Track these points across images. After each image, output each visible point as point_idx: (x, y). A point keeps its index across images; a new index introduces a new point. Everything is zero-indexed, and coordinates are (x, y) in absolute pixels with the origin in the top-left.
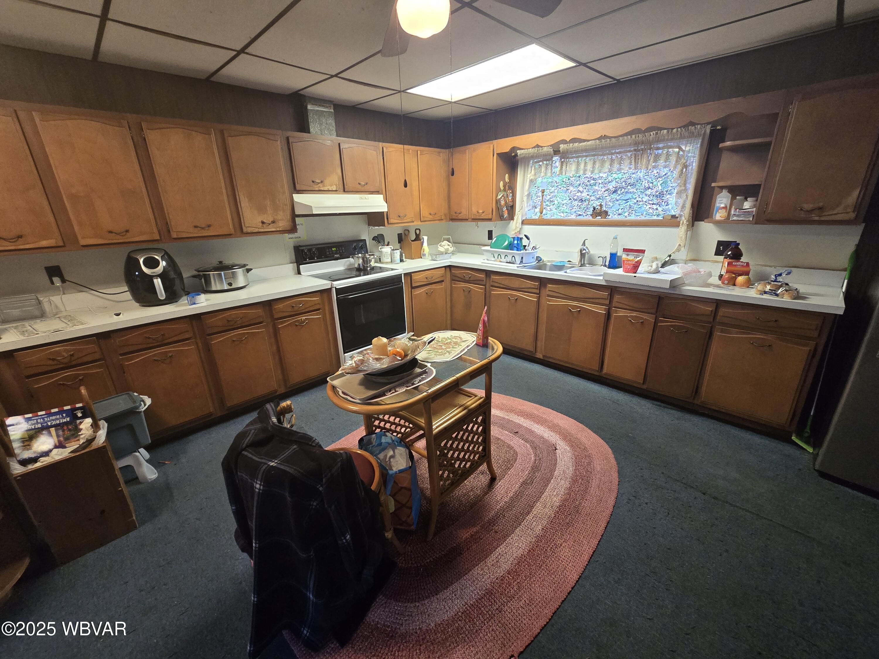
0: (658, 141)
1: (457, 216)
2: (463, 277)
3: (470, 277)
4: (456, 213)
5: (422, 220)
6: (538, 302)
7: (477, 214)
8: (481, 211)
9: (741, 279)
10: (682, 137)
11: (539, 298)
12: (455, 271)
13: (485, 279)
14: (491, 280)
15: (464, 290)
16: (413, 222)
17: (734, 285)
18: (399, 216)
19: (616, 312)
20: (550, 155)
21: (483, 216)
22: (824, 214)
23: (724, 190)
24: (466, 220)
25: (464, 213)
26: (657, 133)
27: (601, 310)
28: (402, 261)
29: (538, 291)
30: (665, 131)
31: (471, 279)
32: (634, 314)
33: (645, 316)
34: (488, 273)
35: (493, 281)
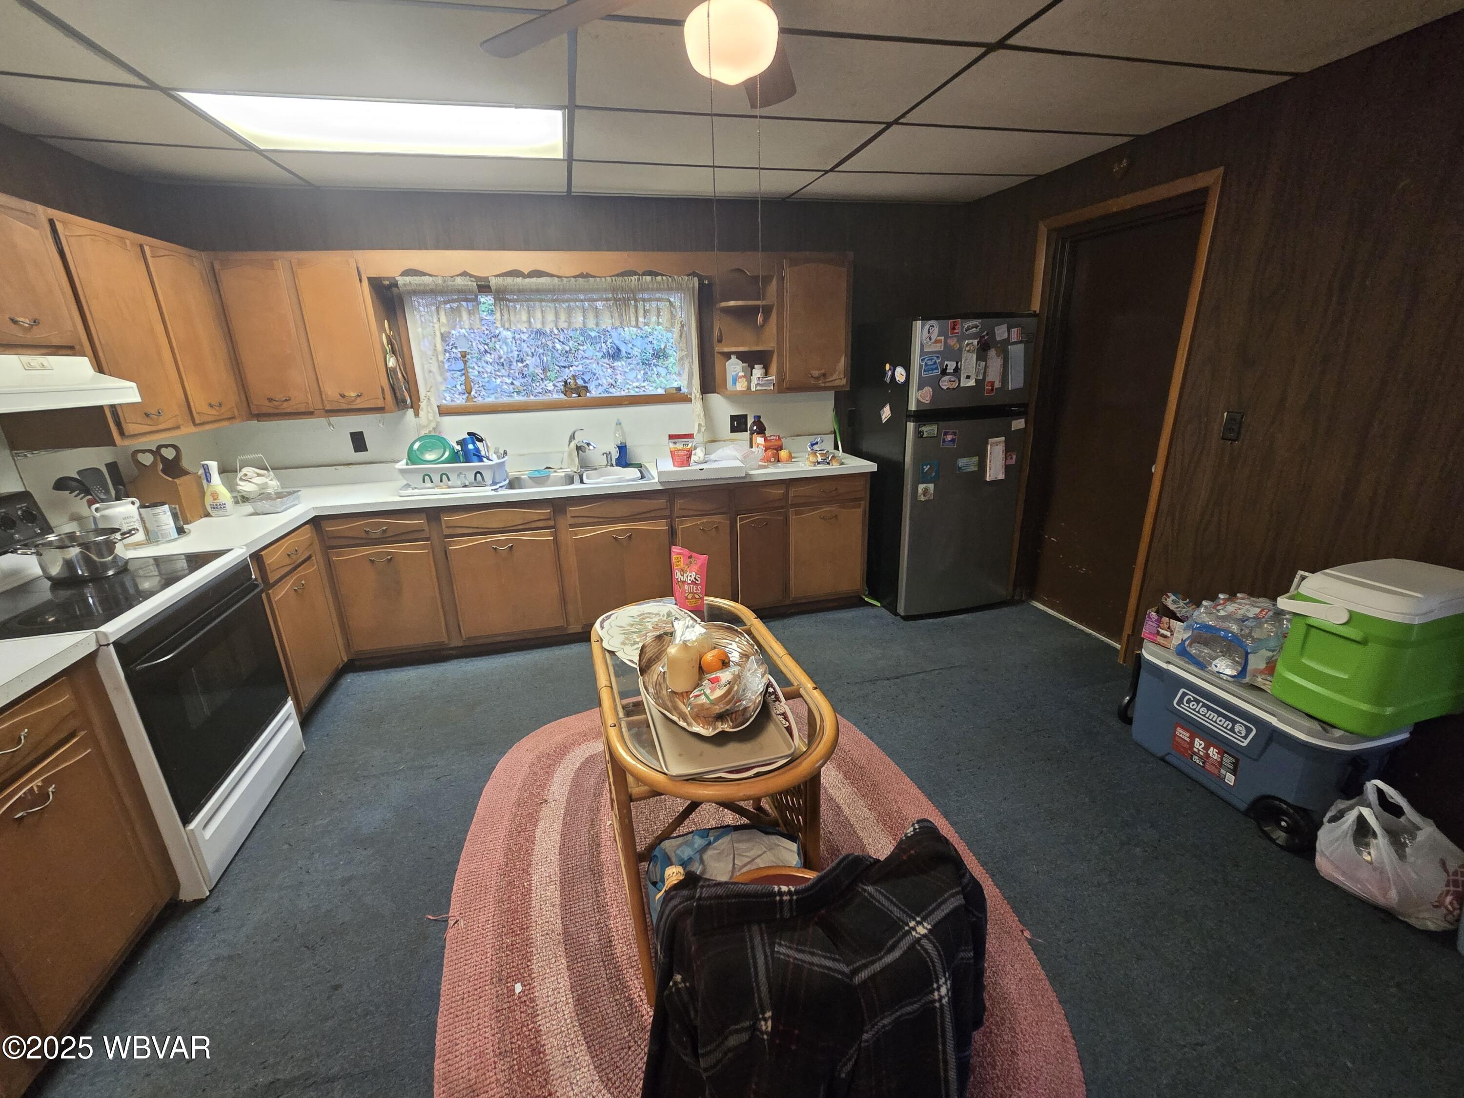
0: (643, 290)
1: (276, 408)
2: (363, 535)
3: (384, 531)
4: (270, 400)
5: (197, 421)
6: (556, 541)
7: (342, 400)
8: (353, 394)
9: (783, 454)
10: (669, 289)
11: (555, 535)
12: (330, 528)
13: (426, 528)
14: (444, 526)
15: (372, 562)
16: (178, 427)
17: (779, 461)
18: (147, 415)
19: (682, 523)
20: (471, 292)
21: (359, 404)
22: (828, 380)
23: (732, 356)
24: (309, 414)
25: (299, 398)
26: (639, 279)
27: (661, 526)
28: (181, 531)
29: (551, 523)
30: (649, 278)
31: (389, 534)
32: (705, 520)
33: (716, 519)
34: (433, 514)
35: (448, 527)
